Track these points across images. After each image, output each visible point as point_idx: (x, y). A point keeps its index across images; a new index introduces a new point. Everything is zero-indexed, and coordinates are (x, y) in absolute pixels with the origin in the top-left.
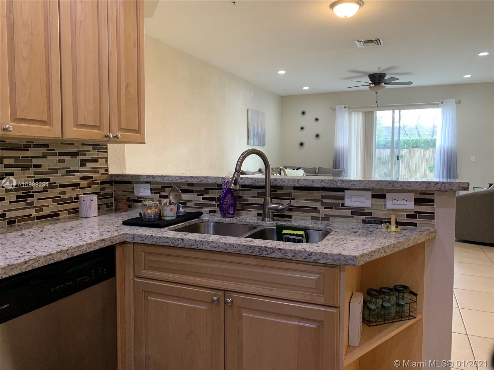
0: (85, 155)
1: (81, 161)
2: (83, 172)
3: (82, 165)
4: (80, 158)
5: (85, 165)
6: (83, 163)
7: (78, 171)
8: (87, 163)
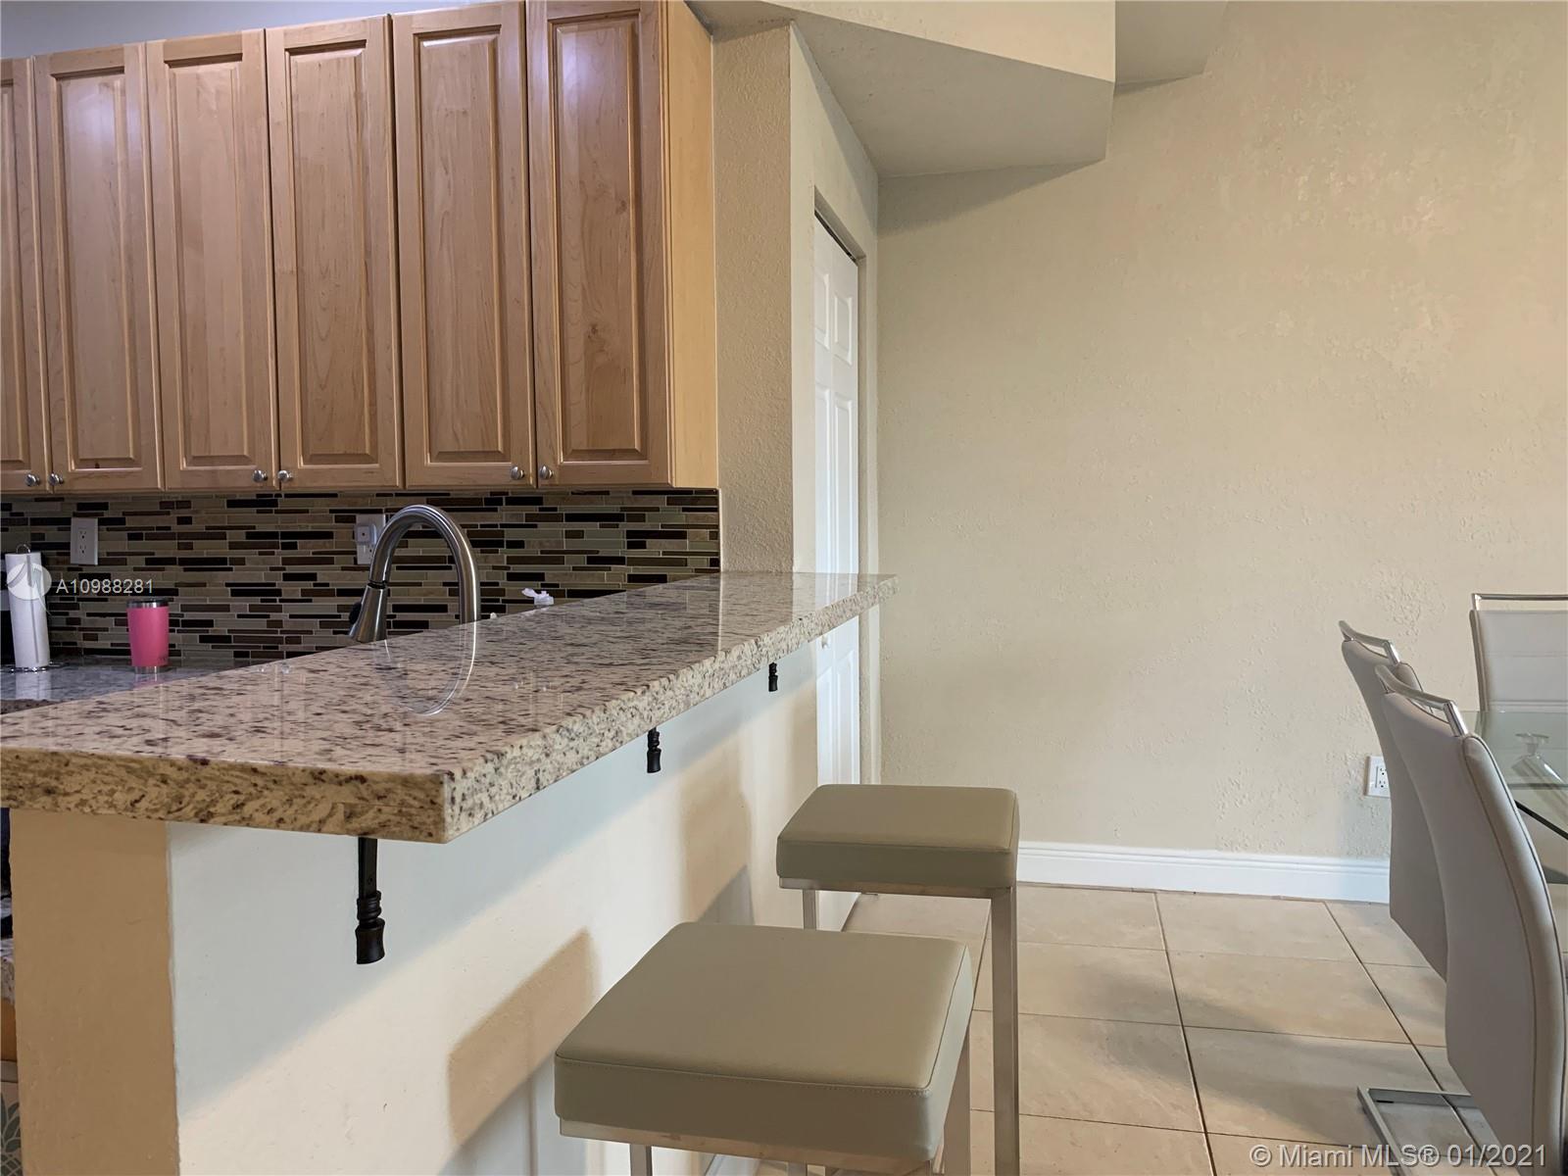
0: (642, 519)
1: (630, 534)
2: (634, 562)
3: (631, 546)
4: (626, 526)
5: (643, 546)
6: (637, 540)
7: (620, 561)
8: (648, 541)
